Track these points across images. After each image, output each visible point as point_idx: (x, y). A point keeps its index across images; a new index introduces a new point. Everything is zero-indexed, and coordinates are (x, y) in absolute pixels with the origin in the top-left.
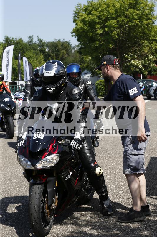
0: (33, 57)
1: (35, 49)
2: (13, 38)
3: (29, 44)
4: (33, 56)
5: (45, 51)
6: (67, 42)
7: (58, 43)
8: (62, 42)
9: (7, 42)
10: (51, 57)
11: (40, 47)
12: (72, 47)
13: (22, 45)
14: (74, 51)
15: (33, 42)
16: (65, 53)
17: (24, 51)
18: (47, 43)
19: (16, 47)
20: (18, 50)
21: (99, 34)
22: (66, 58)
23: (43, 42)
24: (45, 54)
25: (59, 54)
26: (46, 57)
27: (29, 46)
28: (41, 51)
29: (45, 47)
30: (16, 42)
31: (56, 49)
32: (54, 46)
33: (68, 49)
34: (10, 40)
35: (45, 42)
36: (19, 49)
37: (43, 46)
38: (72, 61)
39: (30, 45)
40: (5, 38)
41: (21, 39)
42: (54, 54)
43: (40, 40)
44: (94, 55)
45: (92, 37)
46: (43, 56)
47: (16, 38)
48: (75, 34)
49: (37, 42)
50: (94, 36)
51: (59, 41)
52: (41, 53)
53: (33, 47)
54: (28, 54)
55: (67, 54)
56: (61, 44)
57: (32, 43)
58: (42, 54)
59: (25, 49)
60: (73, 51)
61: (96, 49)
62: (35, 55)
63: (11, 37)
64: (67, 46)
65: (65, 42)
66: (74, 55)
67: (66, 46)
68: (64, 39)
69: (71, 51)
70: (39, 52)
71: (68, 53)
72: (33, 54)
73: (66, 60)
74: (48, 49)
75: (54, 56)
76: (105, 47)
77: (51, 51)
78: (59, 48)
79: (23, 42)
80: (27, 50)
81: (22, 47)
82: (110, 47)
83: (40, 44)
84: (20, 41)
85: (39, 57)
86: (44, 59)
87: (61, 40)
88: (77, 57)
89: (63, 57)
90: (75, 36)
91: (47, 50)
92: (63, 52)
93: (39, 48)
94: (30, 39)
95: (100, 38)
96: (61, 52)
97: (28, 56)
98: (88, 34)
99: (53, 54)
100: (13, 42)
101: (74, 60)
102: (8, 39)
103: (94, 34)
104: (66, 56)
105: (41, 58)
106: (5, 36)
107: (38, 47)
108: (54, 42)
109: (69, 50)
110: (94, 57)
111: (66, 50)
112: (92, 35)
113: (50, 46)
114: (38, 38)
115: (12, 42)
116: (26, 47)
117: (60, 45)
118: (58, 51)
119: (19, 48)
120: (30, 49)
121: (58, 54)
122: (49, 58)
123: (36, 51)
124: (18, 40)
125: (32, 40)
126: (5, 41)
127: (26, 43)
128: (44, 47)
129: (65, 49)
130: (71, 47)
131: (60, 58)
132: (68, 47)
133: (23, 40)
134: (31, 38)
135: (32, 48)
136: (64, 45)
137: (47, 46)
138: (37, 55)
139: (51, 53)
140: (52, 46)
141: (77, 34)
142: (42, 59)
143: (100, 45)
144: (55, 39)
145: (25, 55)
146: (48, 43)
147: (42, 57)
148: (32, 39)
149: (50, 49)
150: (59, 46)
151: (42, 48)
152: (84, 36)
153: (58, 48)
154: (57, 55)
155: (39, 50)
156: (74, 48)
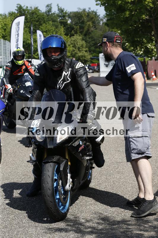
0: (52, 31)
1: (53, 21)
2: (27, 7)
3: (46, 14)
4: (52, 29)
5: (66, 22)
6: (94, 12)
7: (83, 13)
8: (87, 12)
9: (20, 12)
10: (74, 31)
11: (60, 18)
12: (100, 18)
13: (38, 16)
14: (103, 23)
15: (52, 12)
16: (91, 25)
17: (41, 23)
18: (69, 13)
19: (31, 18)
20: (33, 22)
21: (130, 2)
22: (92, 32)
23: (64, 11)
24: (67, 26)
25: (84, 27)
26: (68, 31)
27: (47, 17)
28: (61, 23)
29: (67, 18)
30: (31, 12)
31: (80, 21)
32: (78, 17)
33: (95, 20)
34: (24, 9)
35: (67, 11)
36: (35, 21)
37: (64, 16)
38: (100, 35)
39: (48, 15)
40: (17, 7)
41: (37, 8)
42: (78, 27)
43: (61, 9)
44: (124, 28)
45: (120, 6)
46: (64, 29)
47: (31, 7)
48: (100, 2)
49: (57, 12)
50: (124, 4)
51: (84, 10)
52: (61, 25)
53: (52, 18)
54: (45, 26)
55: (93, 27)
56: (87, 14)
57: (50, 13)
58: (63, 27)
59: (42, 20)
60: (101, 23)
61: (126, 20)
62: (53, 28)
63: (25, 6)
64: (94, 16)
65: (91, 12)
66: (102, 28)
67: (92, 17)
68: (90, 8)
69: (99, 23)
70: (60, 24)
71: (95, 26)
72: (52, 27)
73: (93, 34)
74: (71, 21)
75: (78, 29)
76: (136, 18)
77: (74, 23)
78: (84, 19)
79: (40, 12)
80: (44, 22)
81: (39, 18)
82: (143, 18)
83: (60, 14)
84: (36, 11)
85: (59, 31)
86: (65, 33)
87: (87, 10)
88: (106, 30)
89: (88, 30)
90: (101, 5)
91: (69, 22)
92: (89, 25)
93: (59, 20)
94: (49, 8)
95: (131, 7)
96: (86, 25)
97: (45, 29)
98: (116, 2)
99: (76, 27)
100: (28, 12)
101: (102, 34)
102: (21, 8)
103: (123, 3)
104: (92, 29)
105: (61, 32)
106: (18, 4)
107: (58, 18)
108: (77, 12)
109: (96, 22)
110: (124, 30)
111: (92, 22)
112: (121, 3)
113: (74, 17)
114: (58, 7)
115: (26, 12)
116: (44, 18)
117: (85, 15)
118: (83, 22)
119: (34, 19)
120: (48, 21)
121: (82, 26)
122: (71, 31)
123: (56, 22)
124: (33, 9)
125: (51, 10)
126: (17, 10)
127: (44, 13)
128: (65, 19)
129: (92, 20)
130: (98, 18)
131: (84, 31)
132: (94, 18)
133: (39, 10)
134: (49, 6)
135: (50, 19)
136: (90, 16)
137: (69, 17)
138: (56, 28)
139: (73, 25)
140: (76, 16)
141: (103, 2)
142: (63, 33)
143: (131, 16)
144: (79, 9)
145: (42, 27)
146: (71, 13)
147: (63, 31)
148: (51, 8)
149: (72, 20)
150: (84, 17)
151: (63, 19)
152: (112, 5)
153: (82, 19)
154: (82, 28)
155: (59, 22)
156: (102, 20)
